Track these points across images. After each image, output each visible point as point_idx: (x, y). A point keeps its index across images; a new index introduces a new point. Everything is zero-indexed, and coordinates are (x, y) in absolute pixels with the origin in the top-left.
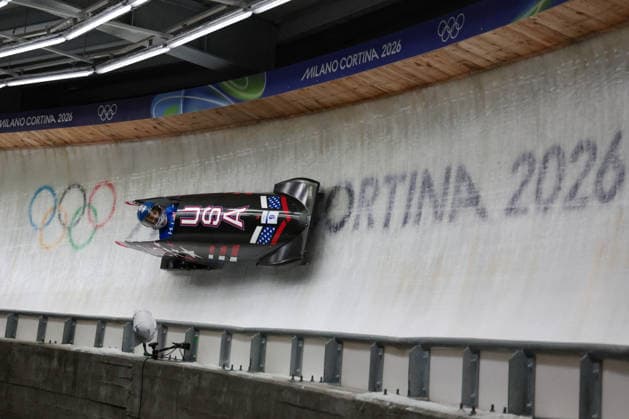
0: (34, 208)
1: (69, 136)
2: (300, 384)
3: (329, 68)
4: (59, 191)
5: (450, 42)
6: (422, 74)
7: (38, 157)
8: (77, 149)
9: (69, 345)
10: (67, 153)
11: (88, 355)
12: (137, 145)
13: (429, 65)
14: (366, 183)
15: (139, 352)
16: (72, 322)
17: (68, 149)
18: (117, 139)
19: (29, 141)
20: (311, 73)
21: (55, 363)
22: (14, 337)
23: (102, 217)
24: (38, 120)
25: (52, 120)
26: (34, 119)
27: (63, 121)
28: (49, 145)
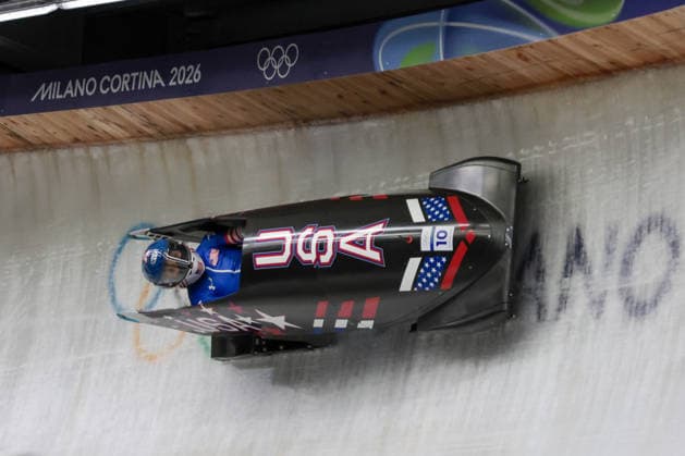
18: (299, 119)
24: (126, 82)
25: (155, 82)
26: (117, 80)
27: (180, 82)
28: (150, 136)
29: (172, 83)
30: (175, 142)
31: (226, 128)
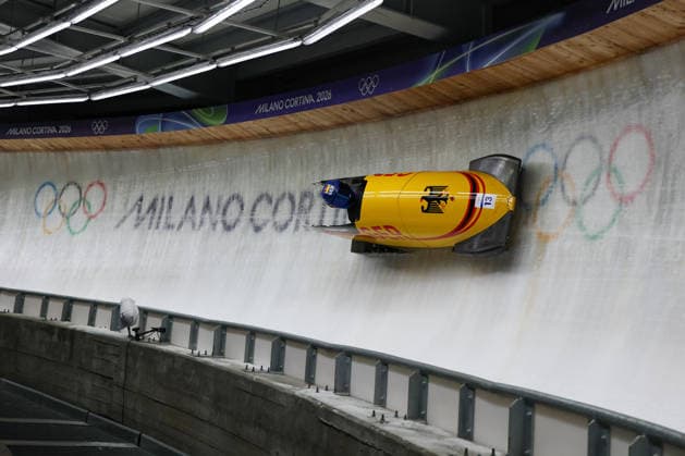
0: (39, 199)
1: (68, 144)
2: (251, 374)
3: (276, 106)
4: (59, 187)
5: (368, 96)
6: (347, 116)
7: (42, 158)
8: (75, 154)
9: (66, 323)
10: (66, 157)
11: (83, 334)
12: (124, 153)
13: (352, 111)
15: (124, 334)
16: (69, 303)
17: (68, 153)
18: (107, 148)
19: (35, 146)
20: (262, 109)
21: (55, 338)
22: (20, 312)
23: (94, 210)
24: (42, 130)
25: (54, 131)
26: (39, 129)
27: (63, 132)
28: (51, 150)
29: (60, 132)
30: (60, 152)
31: (80, 149)
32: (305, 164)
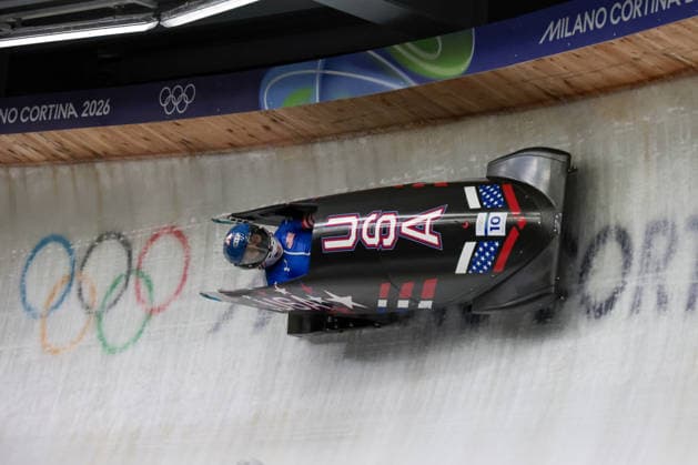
1: (101, 142)
3: (589, 22)
4: (79, 245)
8: (118, 166)
10: (97, 175)
14: (653, 230)
17: (100, 166)
18: (193, 149)
19: (24, 151)
20: (557, 30)
24: (43, 113)
25: (70, 113)
26: (36, 111)
27: (92, 114)
28: (62, 159)
29: (84, 115)
30: (84, 165)
31: (130, 155)
32: (653, 157)
